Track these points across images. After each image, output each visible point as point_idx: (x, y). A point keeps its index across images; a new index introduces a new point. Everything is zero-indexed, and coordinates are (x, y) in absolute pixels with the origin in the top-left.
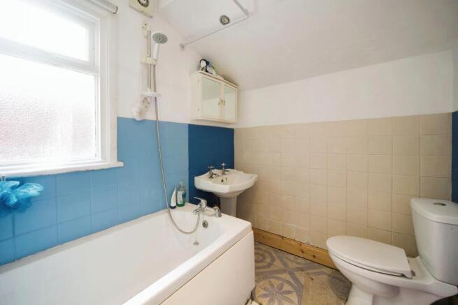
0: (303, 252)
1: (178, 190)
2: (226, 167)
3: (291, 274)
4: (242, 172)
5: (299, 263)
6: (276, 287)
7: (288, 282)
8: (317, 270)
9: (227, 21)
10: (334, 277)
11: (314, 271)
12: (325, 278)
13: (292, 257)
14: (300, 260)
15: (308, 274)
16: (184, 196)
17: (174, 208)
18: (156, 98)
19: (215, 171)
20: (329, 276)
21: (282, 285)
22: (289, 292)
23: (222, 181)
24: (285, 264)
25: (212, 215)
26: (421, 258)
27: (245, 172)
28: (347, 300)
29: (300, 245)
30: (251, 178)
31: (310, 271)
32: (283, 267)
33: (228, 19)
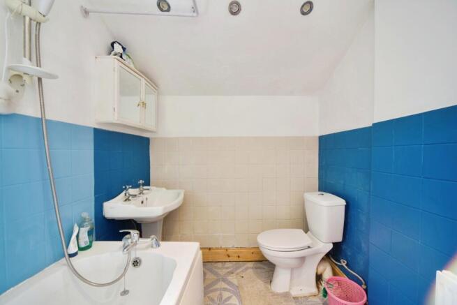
0: (229, 256)
1: (80, 226)
2: (144, 185)
3: (224, 280)
4: (164, 189)
5: (227, 268)
6: (216, 299)
7: (225, 289)
8: (243, 268)
9: (166, 8)
10: (256, 268)
11: (241, 270)
12: (250, 271)
13: (220, 265)
14: (228, 265)
15: (237, 274)
16: (90, 233)
17: (75, 254)
18: (40, 79)
19: (132, 191)
20: (253, 268)
21: (221, 294)
22: (229, 298)
23: (142, 202)
24: (216, 274)
25: (147, 248)
26: (311, 232)
27: (167, 188)
28: (271, 282)
29: (227, 250)
30: (179, 195)
31: (238, 271)
32: (216, 278)
33: (169, 7)
